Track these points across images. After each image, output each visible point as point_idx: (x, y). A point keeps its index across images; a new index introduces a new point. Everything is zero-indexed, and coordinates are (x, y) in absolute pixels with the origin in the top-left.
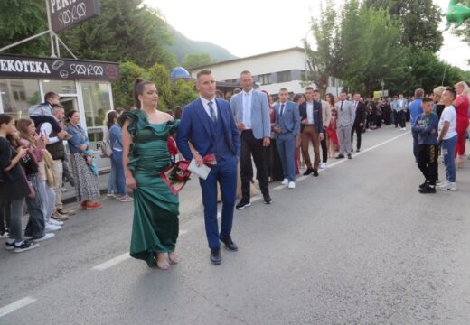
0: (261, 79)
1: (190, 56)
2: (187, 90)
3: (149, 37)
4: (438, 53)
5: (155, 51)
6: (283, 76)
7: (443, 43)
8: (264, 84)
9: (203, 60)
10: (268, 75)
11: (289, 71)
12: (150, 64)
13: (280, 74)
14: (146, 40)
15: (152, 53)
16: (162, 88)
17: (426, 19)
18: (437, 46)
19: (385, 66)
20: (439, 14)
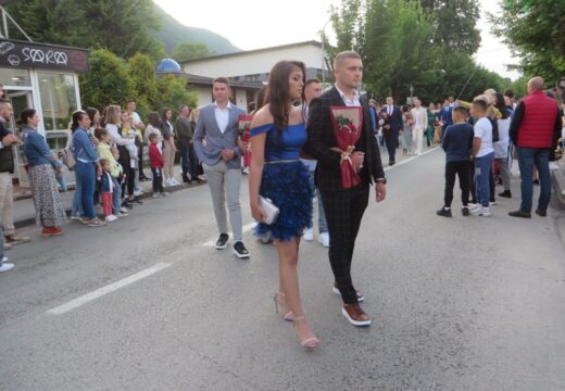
1: (184, 46)
2: (177, 87)
3: (130, 18)
4: (474, 55)
5: (137, 36)
7: (481, 44)
9: (199, 52)
12: (131, 53)
14: (127, 23)
15: (134, 40)
16: (146, 84)
17: (462, 15)
18: (474, 47)
19: (415, 68)
20: (477, 9)
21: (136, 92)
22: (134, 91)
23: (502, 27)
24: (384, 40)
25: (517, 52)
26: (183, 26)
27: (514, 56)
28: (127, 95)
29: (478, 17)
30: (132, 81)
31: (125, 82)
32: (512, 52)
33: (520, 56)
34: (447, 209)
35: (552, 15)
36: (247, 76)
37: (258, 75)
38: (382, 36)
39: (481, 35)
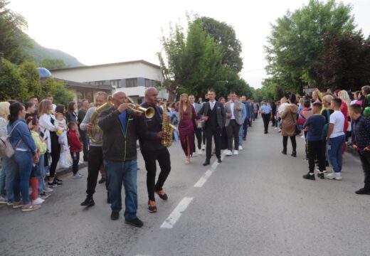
0: (116, 83)
1: (45, 60)
3: (11, 38)
5: (15, 51)
6: (131, 82)
7: (243, 66)
8: (118, 87)
9: (58, 65)
10: (118, 80)
11: (136, 79)
12: (21, 62)
13: (128, 80)
14: (8, 41)
15: (13, 53)
16: (33, 84)
17: (232, 49)
18: (239, 68)
19: (212, 79)
20: (240, 46)
21: (27, 90)
22: (25, 89)
23: (273, 55)
24: (198, 61)
25: (270, 72)
26: (43, 48)
27: (268, 74)
28: (19, 92)
29: (241, 51)
30: (24, 81)
31: (18, 82)
32: (267, 71)
33: (272, 74)
34: (311, 174)
35: (306, 49)
36: (96, 82)
37: (105, 81)
38: (199, 58)
39: (243, 61)
